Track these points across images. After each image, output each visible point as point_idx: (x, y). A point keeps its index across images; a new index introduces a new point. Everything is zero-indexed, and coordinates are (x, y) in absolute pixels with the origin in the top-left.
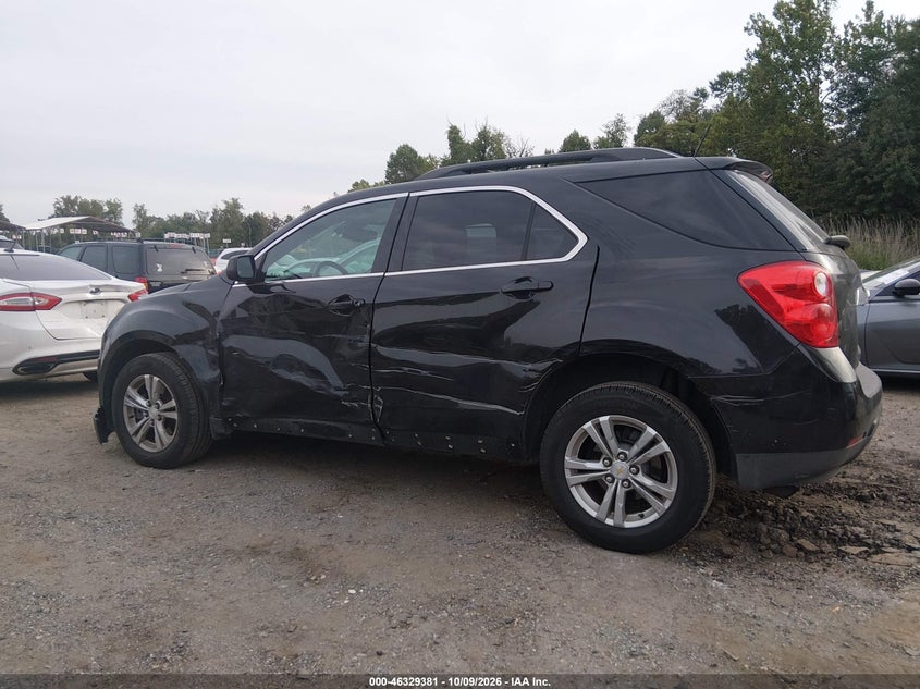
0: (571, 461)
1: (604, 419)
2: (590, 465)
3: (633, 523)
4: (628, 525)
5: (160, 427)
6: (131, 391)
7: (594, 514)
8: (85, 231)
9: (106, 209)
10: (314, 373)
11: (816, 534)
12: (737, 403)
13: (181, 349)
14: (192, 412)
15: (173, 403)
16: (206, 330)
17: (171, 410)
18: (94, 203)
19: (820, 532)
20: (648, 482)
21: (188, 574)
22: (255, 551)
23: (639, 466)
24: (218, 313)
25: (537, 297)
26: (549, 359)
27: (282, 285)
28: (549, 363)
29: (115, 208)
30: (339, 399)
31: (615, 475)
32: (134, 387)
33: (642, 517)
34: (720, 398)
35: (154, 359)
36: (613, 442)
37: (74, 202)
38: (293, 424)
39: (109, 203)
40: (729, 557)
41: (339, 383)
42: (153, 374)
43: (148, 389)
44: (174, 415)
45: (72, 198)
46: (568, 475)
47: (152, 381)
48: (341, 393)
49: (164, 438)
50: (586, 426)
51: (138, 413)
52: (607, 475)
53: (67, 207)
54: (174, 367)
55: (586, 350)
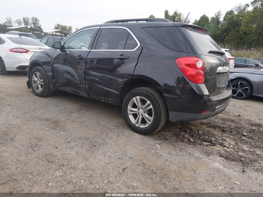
0: (129, 108)
1: (138, 97)
2: (134, 109)
3: (142, 126)
4: (141, 127)
5: (40, 86)
6: (34, 76)
7: (133, 123)
8: (60, 34)
9: (68, 28)
10: (72, 76)
11: (200, 138)
12: (170, 96)
13: (44, 66)
14: (46, 83)
15: (42, 80)
16: (50, 61)
17: (42, 82)
18: (65, 26)
19: (201, 137)
20: (147, 116)
21: (26, 122)
22: (47, 120)
23: (145, 111)
24: (52, 57)
25: (125, 60)
26: (126, 78)
27: (70, 51)
28: (125, 80)
29: (70, 28)
30: (78, 84)
31: (139, 113)
32: (35, 75)
33: (145, 125)
34: (166, 95)
35: (39, 68)
36: (140, 104)
37: (60, 26)
38: (68, 89)
39: (69, 27)
40: (167, 139)
41: (78, 80)
42: (38, 72)
43: (37, 75)
44: (42, 83)
45: (59, 25)
46: (128, 111)
47: (38, 74)
48: (78, 82)
49: (40, 89)
50: (133, 99)
51: (35, 82)
52: (138, 113)
53: (58, 26)
54: (43, 71)
55: (134, 77)
